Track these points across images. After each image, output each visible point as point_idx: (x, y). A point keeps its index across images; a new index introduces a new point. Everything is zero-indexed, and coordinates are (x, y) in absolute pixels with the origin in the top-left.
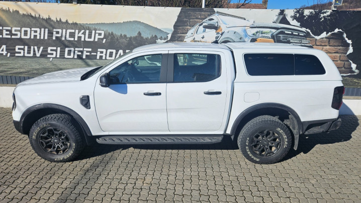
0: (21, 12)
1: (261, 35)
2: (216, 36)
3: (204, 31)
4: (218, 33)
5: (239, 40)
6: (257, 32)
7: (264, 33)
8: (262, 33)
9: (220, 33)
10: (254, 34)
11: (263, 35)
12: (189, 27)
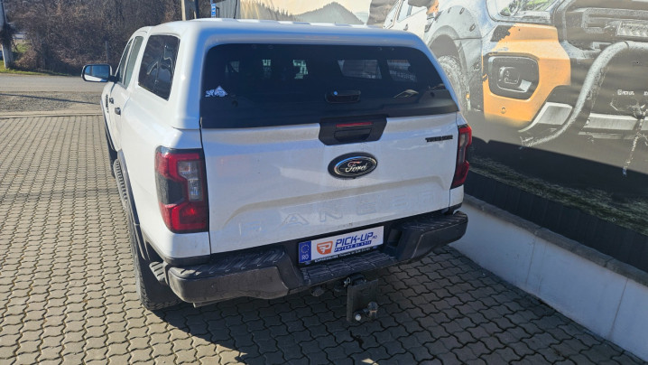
0: (266, 6)
1: (521, 14)
2: (426, 23)
3: (409, 14)
4: (430, 16)
5: (468, 34)
6: (511, 6)
7: (531, 7)
8: (525, 9)
9: (435, 16)
10: (503, 14)
11: (529, 13)
12: (389, 7)
